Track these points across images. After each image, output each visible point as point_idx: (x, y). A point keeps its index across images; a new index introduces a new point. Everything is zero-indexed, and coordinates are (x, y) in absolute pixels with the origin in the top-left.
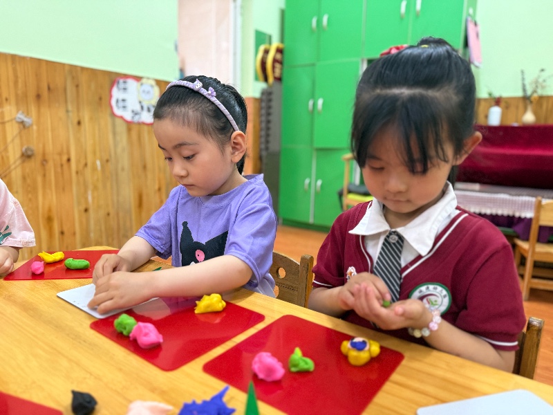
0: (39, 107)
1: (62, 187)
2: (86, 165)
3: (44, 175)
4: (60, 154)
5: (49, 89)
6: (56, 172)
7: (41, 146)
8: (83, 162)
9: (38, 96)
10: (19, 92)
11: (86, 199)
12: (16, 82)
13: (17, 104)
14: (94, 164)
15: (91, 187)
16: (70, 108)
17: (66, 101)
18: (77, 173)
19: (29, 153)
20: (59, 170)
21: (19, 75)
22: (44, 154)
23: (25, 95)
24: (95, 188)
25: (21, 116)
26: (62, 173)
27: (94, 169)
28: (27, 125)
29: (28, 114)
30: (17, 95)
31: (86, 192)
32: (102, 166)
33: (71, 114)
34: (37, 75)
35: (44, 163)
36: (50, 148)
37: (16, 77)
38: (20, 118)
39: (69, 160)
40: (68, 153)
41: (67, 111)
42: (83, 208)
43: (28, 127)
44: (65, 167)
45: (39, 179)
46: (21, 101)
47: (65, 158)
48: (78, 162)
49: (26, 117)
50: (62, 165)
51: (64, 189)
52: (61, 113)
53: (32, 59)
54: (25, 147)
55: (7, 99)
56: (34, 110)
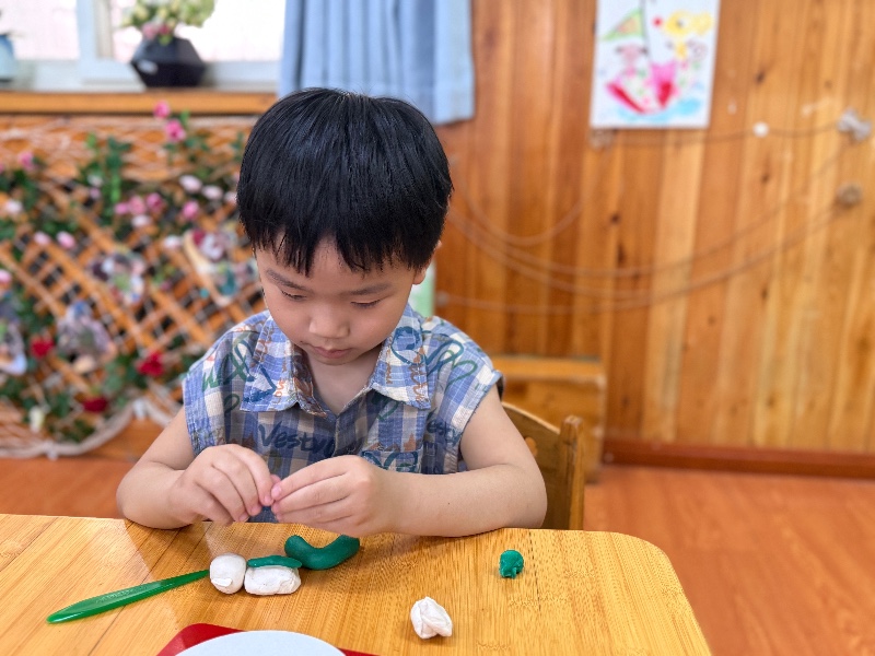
3: (872, 250)
12: (854, 45)
13: (848, 94)
19: (851, 198)
21: (865, 28)
23: (869, 72)
25: (850, 120)
28: (858, 136)
29: (865, 114)
30: (851, 74)
38: (847, 124)
43: (861, 142)
45: (861, 256)
46: (858, 85)
49: (859, 120)
54: (845, 185)
55: (829, 85)
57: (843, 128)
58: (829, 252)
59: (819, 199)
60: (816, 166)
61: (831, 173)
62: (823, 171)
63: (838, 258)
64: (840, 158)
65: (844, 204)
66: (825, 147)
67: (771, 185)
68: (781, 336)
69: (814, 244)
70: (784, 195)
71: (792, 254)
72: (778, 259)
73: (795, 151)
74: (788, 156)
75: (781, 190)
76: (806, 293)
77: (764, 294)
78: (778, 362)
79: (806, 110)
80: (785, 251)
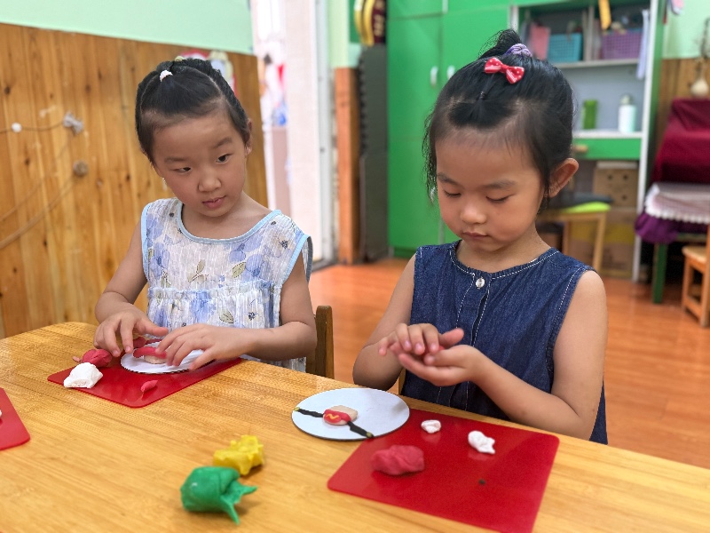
0: (89, 104)
1: (123, 217)
2: (149, 184)
3: (100, 202)
4: (117, 170)
5: (100, 76)
6: (114, 196)
7: (94, 159)
8: (145, 180)
9: (88, 89)
10: (66, 84)
12: (61, 71)
13: (64, 102)
14: (159, 181)
16: (126, 102)
17: (120, 93)
18: (139, 195)
19: (83, 170)
20: (117, 192)
21: (64, 60)
22: (98, 171)
23: (73, 88)
25: (69, 119)
26: (122, 197)
27: (159, 189)
28: (78, 130)
29: (77, 115)
30: (63, 89)
33: (127, 111)
34: (84, 58)
35: (100, 184)
36: (105, 161)
37: (61, 63)
38: (69, 122)
39: (128, 178)
40: (127, 168)
41: (123, 107)
43: (79, 134)
44: (125, 188)
45: (95, 207)
47: (123, 175)
48: (139, 180)
49: (76, 120)
50: (120, 186)
51: (124, 220)
52: (116, 110)
54: (76, 163)
55: (52, 96)
56: (83, 109)
57: (67, 125)
58: (77, 207)
59: (63, 174)
60: (57, 151)
61: (67, 155)
62: (61, 154)
63: (83, 211)
64: (69, 145)
65: (78, 175)
66: (60, 139)
67: (32, 166)
68: (62, 270)
69: (68, 204)
70: (42, 174)
71: (55, 212)
72: (48, 218)
73: (41, 142)
74: (38, 146)
75: (38, 169)
76: (70, 237)
77: (45, 243)
78: (64, 288)
79: (43, 113)
80: (51, 211)
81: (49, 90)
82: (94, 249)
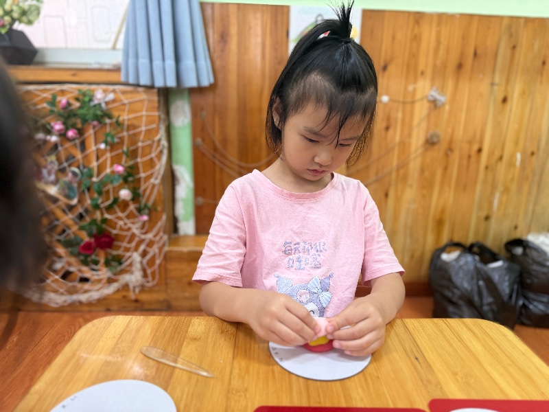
0: (457, 80)
1: (464, 185)
2: (501, 158)
3: (446, 169)
4: (471, 142)
5: (475, 54)
6: (460, 165)
7: (450, 130)
8: (497, 154)
9: (460, 66)
10: (438, 62)
11: (491, 204)
12: (437, 50)
13: (433, 79)
14: (513, 157)
15: (500, 188)
16: (497, 80)
17: (494, 71)
18: (487, 168)
19: (435, 140)
20: (465, 162)
21: (442, 40)
22: (451, 142)
23: (445, 66)
24: (506, 190)
25: (434, 94)
26: (468, 167)
27: (511, 164)
28: (439, 104)
29: (442, 91)
30: (435, 66)
31: (492, 194)
32: (523, 161)
33: (496, 88)
34: (463, 38)
35: (449, 153)
36: (460, 134)
37: (438, 43)
38: (432, 96)
39: (480, 150)
40: (481, 142)
41: (492, 84)
42: (483, 214)
43: (440, 107)
44: (473, 159)
45: (439, 173)
46: (439, 73)
47: (475, 147)
48: (491, 153)
49: (440, 94)
50: (469, 157)
51: (465, 188)
52: (484, 87)
53: (462, 15)
54: (431, 132)
55: (422, 73)
56: (450, 84)
57: (431, 98)
58: (422, 170)
59: (417, 141)
60: (416, 120)
61: (424, 125)
62: (419, 124)
63: (427, 174)
64: (429, 116)
65: (430, 143)
66: (421, 110)
67: (391, 132)
69: (414, 166)
70: (397, 139)
71: (401, 172)
72: (394, 175)
73: (404, 112)
74: (400, 115)
75: (396, 135)
76: (410, 193)
77: (386, 195)
79: (410, 88)
80: (398, 170)
81: (421, 67)
82: (429, 207)
